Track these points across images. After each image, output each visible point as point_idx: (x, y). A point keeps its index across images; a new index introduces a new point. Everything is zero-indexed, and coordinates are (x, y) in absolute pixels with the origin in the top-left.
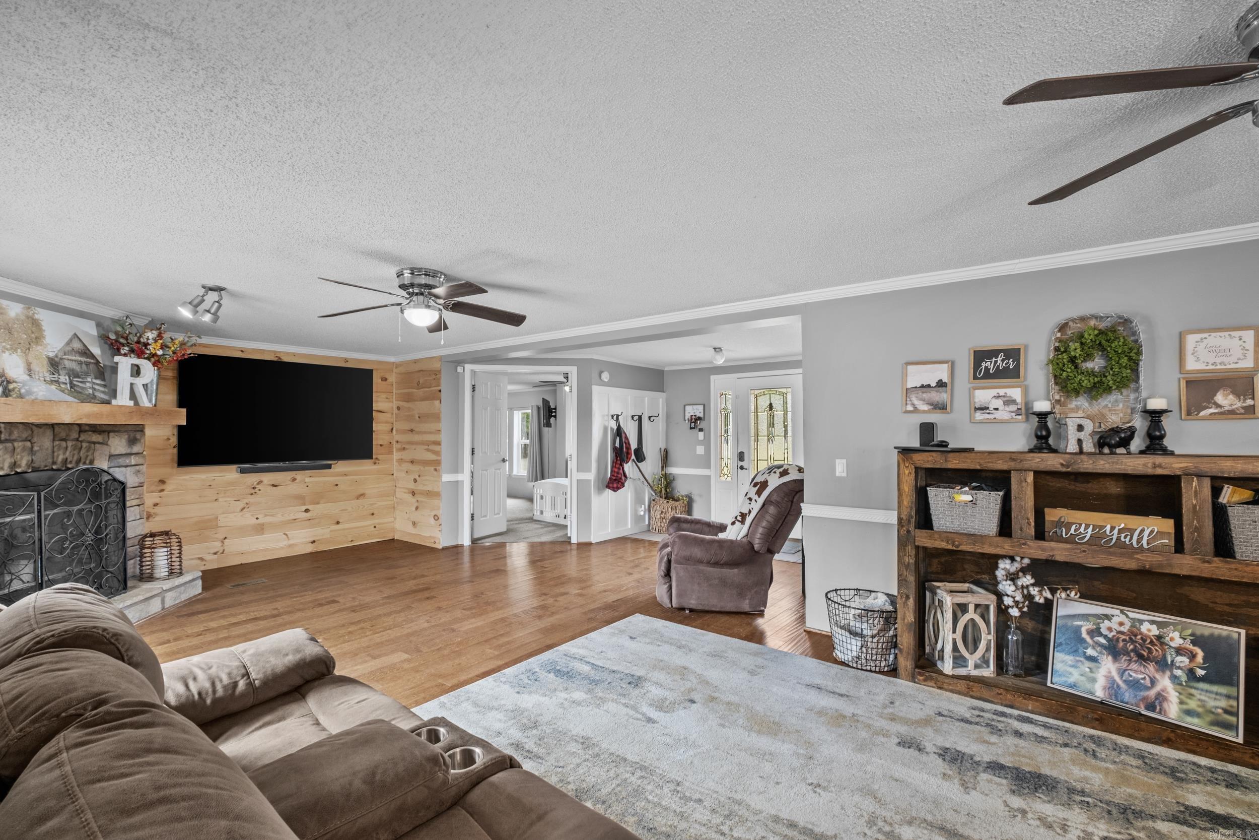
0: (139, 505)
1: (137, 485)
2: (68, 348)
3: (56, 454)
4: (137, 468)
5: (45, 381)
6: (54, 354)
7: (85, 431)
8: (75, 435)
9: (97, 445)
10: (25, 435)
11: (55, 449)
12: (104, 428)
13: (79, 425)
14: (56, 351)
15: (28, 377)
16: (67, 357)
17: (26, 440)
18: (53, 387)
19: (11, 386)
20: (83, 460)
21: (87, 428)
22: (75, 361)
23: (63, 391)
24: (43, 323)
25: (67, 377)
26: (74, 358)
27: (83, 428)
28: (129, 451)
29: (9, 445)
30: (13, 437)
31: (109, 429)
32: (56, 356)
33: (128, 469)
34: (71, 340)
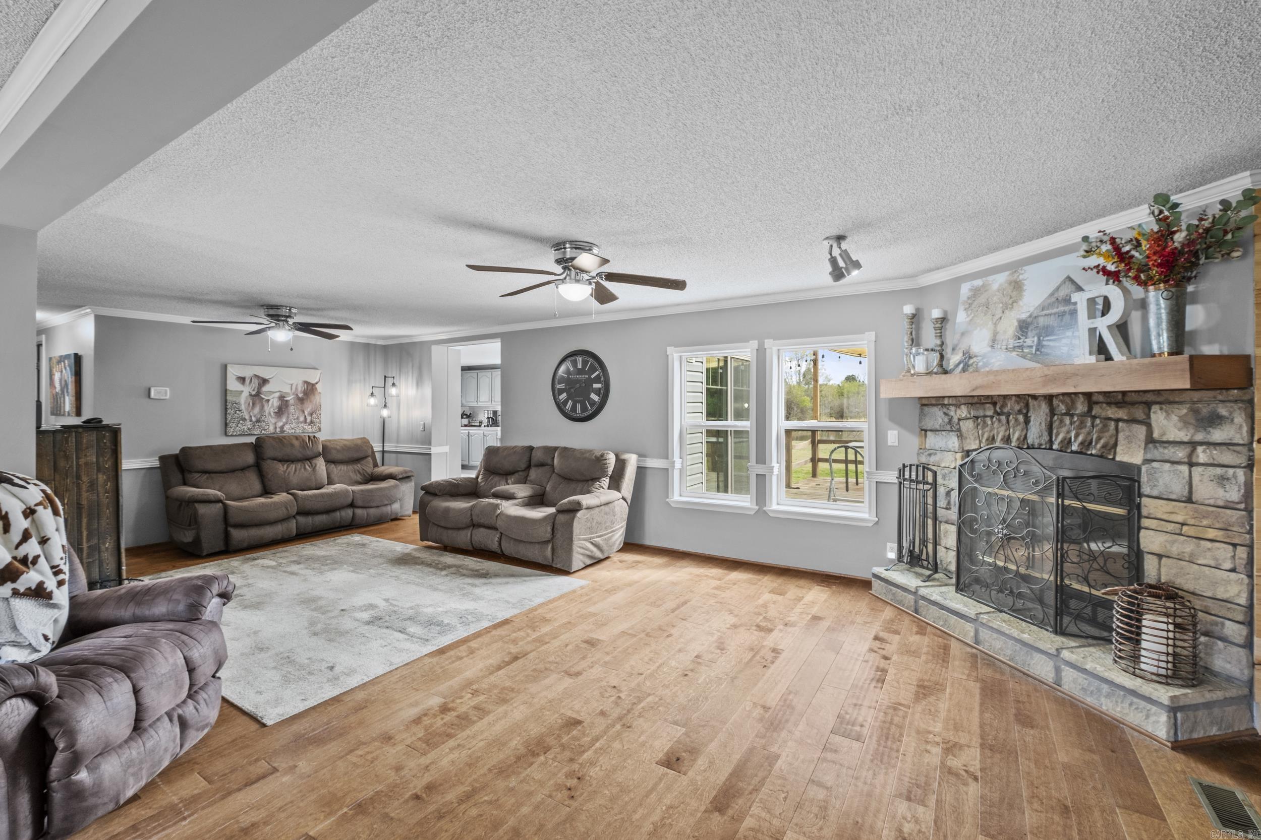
0: (1235, 545)
1: (1221, 503)
2: (1053, 299)
3: (1055, 431)
4: (1219, 471)
5: (1006, 349)
6: (1028, 314)
7: (1097, 403)
8: (1081, 407)
9: (1120, 424)
10: (1017, 407)
11: (1055, 425)
12: (1135, 398)
13: (1088, 395)
14: (1032, 309)
15: (989, 349)
16: (1044, 312)
17: (1020, 412)
18: (1014, 354)
19: (971, 361)
20: (1093, 444)
21: (1101, 398)
22: (1055, 314)
23: (1024, 357)
24: (1025, 282)
25: (1036, 339)
26: (1055, 310)
27: (1095, 398)
28: (1199, 437)
29: (1003, 418)
30: (1006, 410)
31: (1150, 397)
32: (1030, 316)
33: (1197, 471)
34: (1058, 289)
